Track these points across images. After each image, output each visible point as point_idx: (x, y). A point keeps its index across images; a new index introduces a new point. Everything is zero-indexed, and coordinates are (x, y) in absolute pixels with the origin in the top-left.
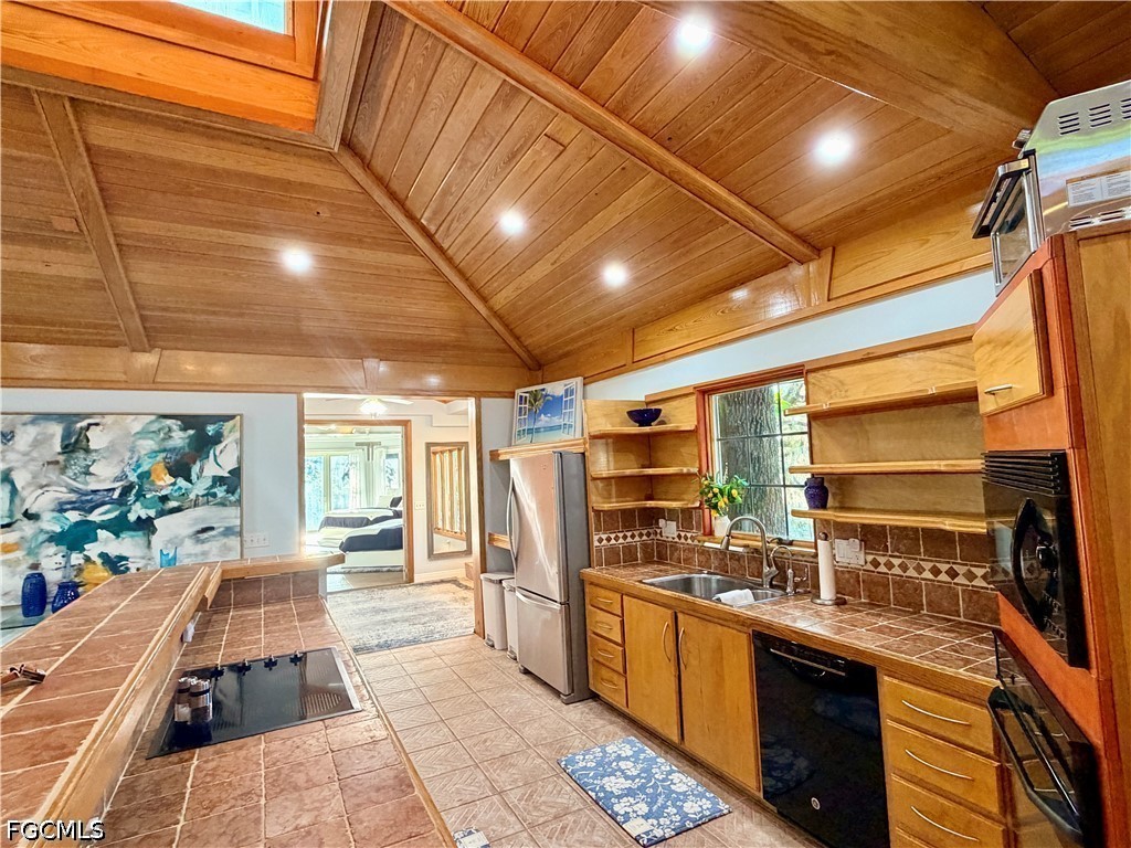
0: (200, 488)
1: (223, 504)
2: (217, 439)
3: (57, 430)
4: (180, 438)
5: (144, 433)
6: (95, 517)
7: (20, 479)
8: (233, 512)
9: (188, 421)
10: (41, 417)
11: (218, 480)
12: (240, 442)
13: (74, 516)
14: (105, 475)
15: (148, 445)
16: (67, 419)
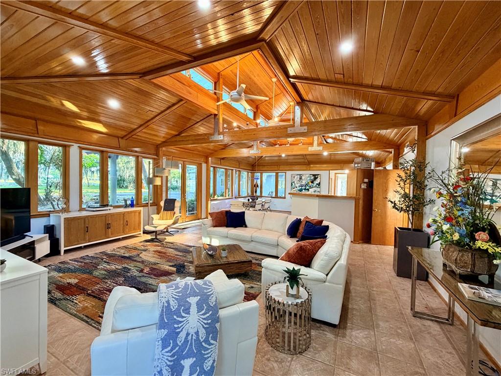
0: (315, 185)
1: (318, 187)
2: (317, 178)
3: (299, 176)
4: (312, 178)
5: (308, 177)
6: (303, 188)
7: (295, 182)
8: (319, 189)
9: (314, 175)
10: (298, 175)
11: (317, 184)
12: (320, 178)
13: (301, 188)
14: (304, 183)
15: (309, 178)
16: (300, 175)
